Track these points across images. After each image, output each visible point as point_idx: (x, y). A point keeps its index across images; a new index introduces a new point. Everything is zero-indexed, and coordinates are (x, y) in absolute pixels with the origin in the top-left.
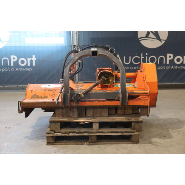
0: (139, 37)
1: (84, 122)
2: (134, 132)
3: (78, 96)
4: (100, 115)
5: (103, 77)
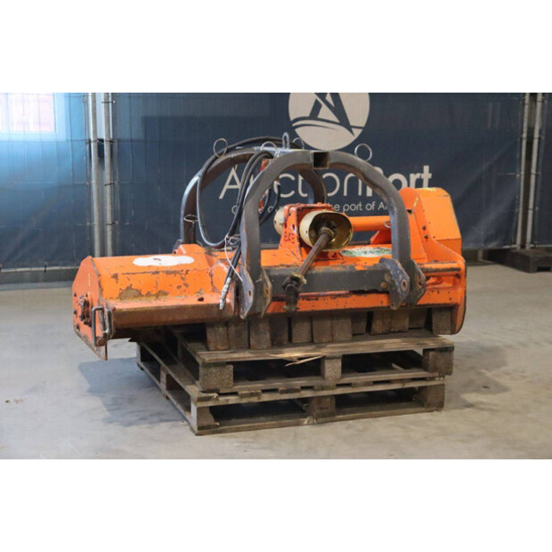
0: (292, 117)
1: (300, 359)
2: (432, 379)
4: (330, 339)
5: (324, 228)
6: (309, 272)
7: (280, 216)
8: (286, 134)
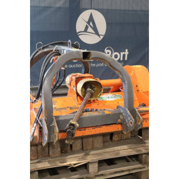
0: (77, 31)
1: (75, 164)
2: (144, 168)
3: (72, 126)
5: (89, 89)
6: (81, 117)
7: (68, 79)
8: (69, 41)
